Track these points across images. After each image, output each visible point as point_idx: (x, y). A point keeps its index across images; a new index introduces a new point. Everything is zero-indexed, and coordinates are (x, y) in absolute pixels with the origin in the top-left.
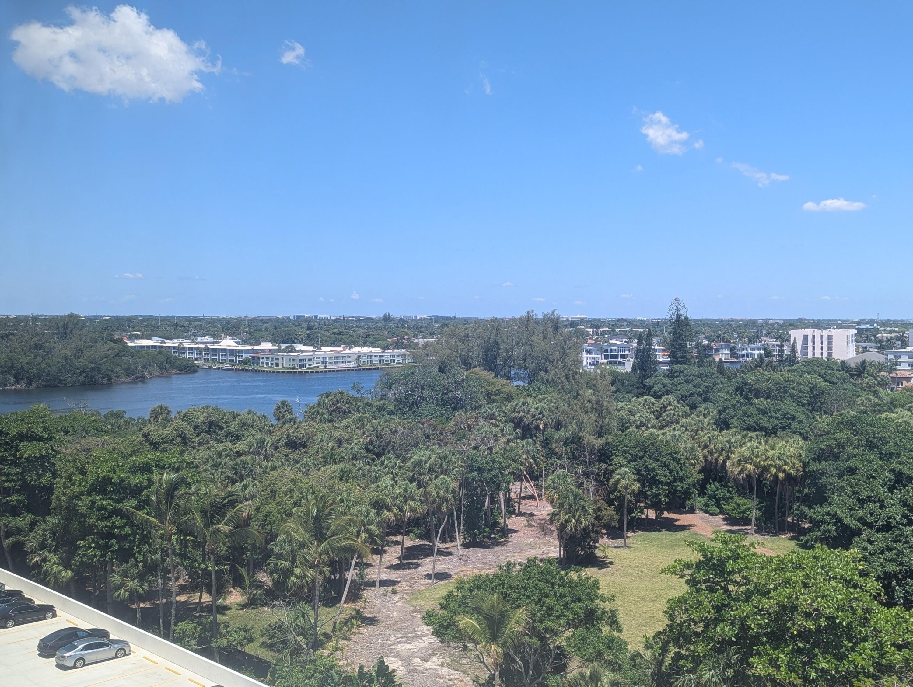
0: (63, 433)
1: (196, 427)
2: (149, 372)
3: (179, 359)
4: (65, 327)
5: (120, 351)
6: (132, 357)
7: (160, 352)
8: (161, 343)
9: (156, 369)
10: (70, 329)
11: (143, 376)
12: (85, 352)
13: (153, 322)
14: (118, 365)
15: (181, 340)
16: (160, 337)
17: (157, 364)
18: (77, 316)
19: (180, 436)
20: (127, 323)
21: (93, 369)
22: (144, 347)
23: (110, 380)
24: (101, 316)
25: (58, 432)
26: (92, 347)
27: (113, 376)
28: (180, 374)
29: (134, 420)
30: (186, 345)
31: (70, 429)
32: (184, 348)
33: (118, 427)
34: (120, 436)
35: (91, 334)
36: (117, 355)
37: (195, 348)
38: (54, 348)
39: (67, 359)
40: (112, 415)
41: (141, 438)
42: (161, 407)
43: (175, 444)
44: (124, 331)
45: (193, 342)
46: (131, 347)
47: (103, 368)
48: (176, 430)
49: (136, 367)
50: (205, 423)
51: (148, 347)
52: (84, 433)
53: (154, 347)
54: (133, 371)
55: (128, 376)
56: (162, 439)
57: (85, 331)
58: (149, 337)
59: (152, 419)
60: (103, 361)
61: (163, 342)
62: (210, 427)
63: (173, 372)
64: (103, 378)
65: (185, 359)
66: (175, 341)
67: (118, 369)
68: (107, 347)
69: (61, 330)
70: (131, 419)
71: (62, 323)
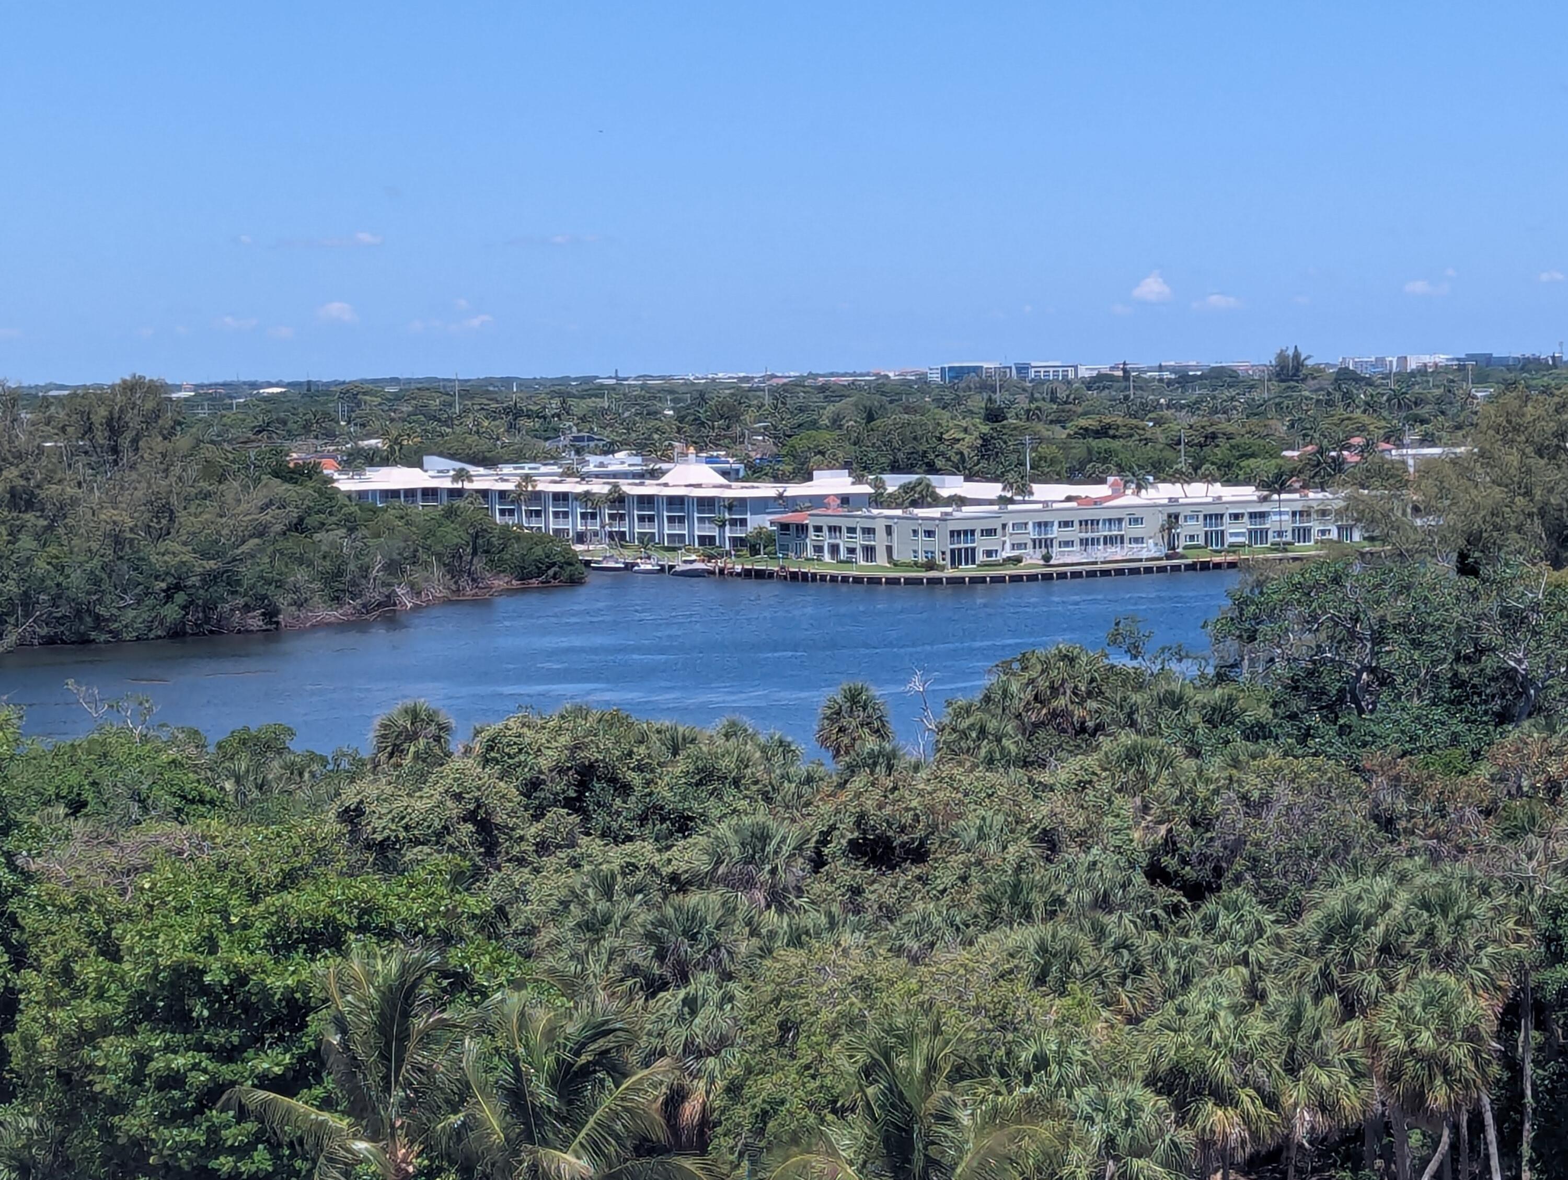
0: (61, 810)
1: (532, 786)
2: (412, 586)
3: (518, 538)
4: (114, 427)
5: (309, 511)
6: (351, 530)
7: (450, 513)
8: (455, 479)
9: (437, 572)
10: (129, 435)
11: (389, 601)
12: (182, 516)
13: (435, 404)
14: (301, 561)
15: (527, 469)
16: (452, 457)
17: (439, 556)
18: (155, 389)
19: (470, 817)
20: (341, 408)
21: (210, 579)
22: (395, 493)
23: (271, 614)
24: (254, 385)
25: (48, 803)
26: (207, 496)
27: (282, 601)
28: (524, 590)
29: (324, 761)
30: (544, 486)
31: (89, 795)
32: (537, 496)
33: (260, 788)
34: (266, 819)
35: (209, 451)
36: (298, 526)
37: (577, 497)
38: (74, 501)
39: (117, 541)
40: (244, 742)
41: (331, 825)
42: (414, 714)
43: (452, 849)
44: (330, 435)
45: (569, 473)
46: (349, 495)
47: (247, 573)
48: (458, 797)
49: (365, 571)
50: (562, 771)
51: (410, 493)
52: (135, 808)
53: (429, 493)
54: (353, 583)
55: (337, 599)
56: (407, 828)
57: (183, 442)
58: (414, 460)
59: (383, 757)
60: (245, 548)
61: (461, 475)
62: (583, 785)
63: (500, 583)
64: (247, 608)
65: (539, 538)
66: (507, 469)
67: (300, 575)
68: (259, 496)
69: (101, 437)
70: (313, 757)
71: (103, 412)
